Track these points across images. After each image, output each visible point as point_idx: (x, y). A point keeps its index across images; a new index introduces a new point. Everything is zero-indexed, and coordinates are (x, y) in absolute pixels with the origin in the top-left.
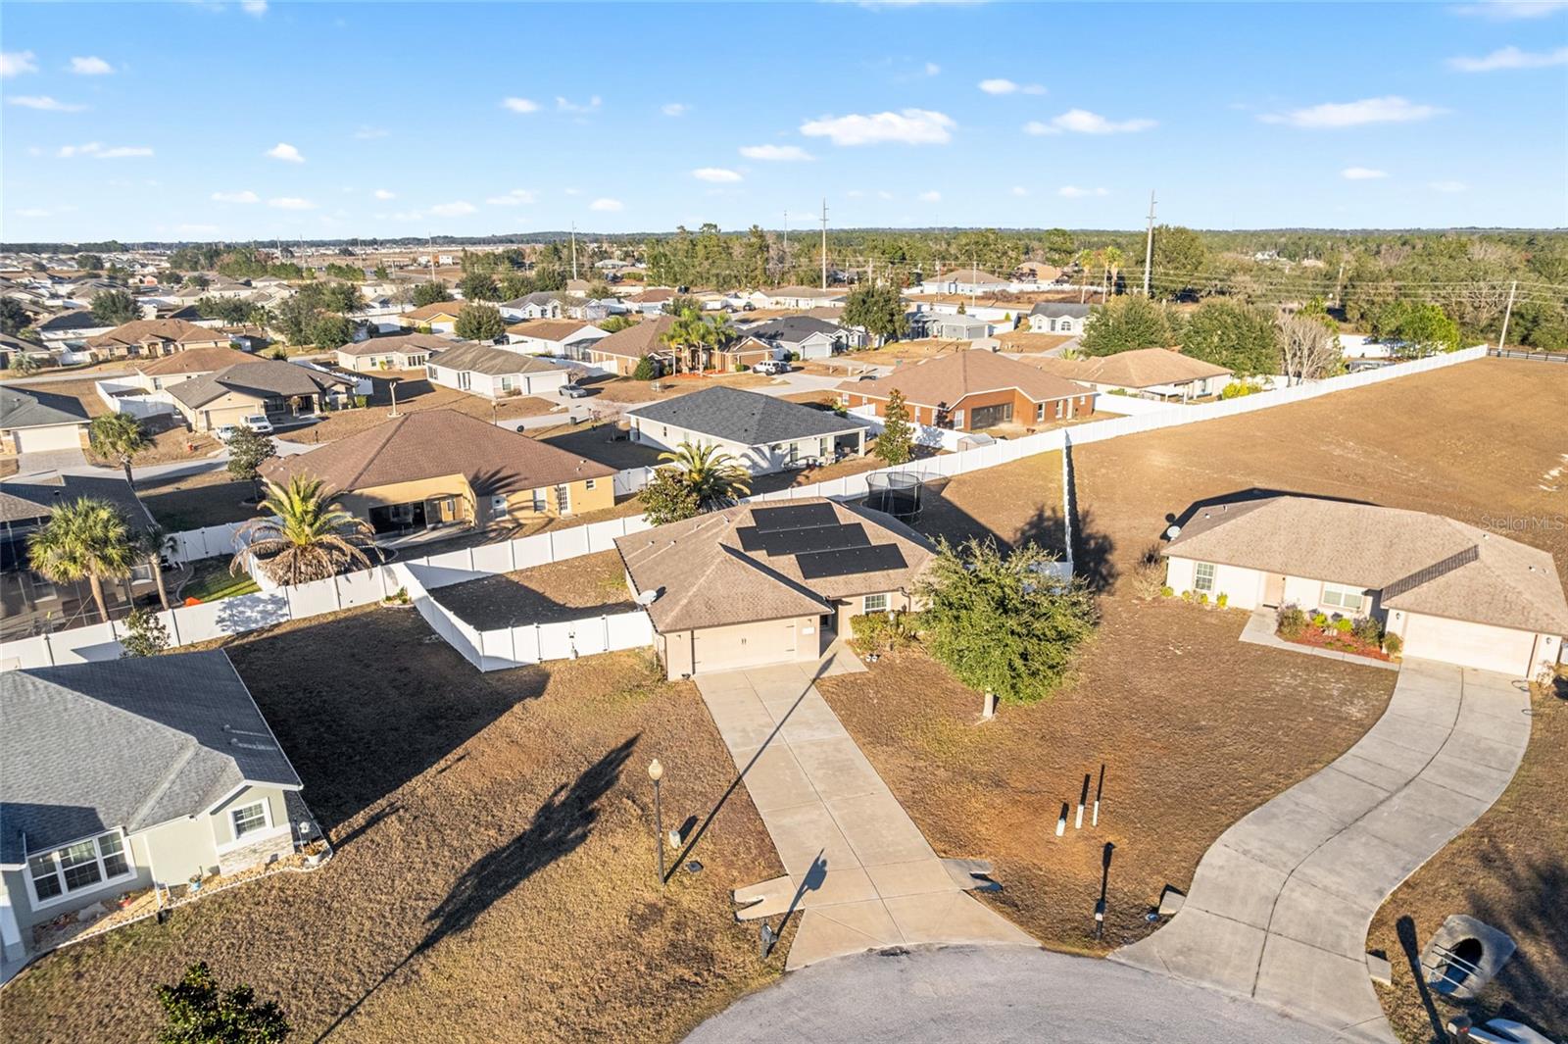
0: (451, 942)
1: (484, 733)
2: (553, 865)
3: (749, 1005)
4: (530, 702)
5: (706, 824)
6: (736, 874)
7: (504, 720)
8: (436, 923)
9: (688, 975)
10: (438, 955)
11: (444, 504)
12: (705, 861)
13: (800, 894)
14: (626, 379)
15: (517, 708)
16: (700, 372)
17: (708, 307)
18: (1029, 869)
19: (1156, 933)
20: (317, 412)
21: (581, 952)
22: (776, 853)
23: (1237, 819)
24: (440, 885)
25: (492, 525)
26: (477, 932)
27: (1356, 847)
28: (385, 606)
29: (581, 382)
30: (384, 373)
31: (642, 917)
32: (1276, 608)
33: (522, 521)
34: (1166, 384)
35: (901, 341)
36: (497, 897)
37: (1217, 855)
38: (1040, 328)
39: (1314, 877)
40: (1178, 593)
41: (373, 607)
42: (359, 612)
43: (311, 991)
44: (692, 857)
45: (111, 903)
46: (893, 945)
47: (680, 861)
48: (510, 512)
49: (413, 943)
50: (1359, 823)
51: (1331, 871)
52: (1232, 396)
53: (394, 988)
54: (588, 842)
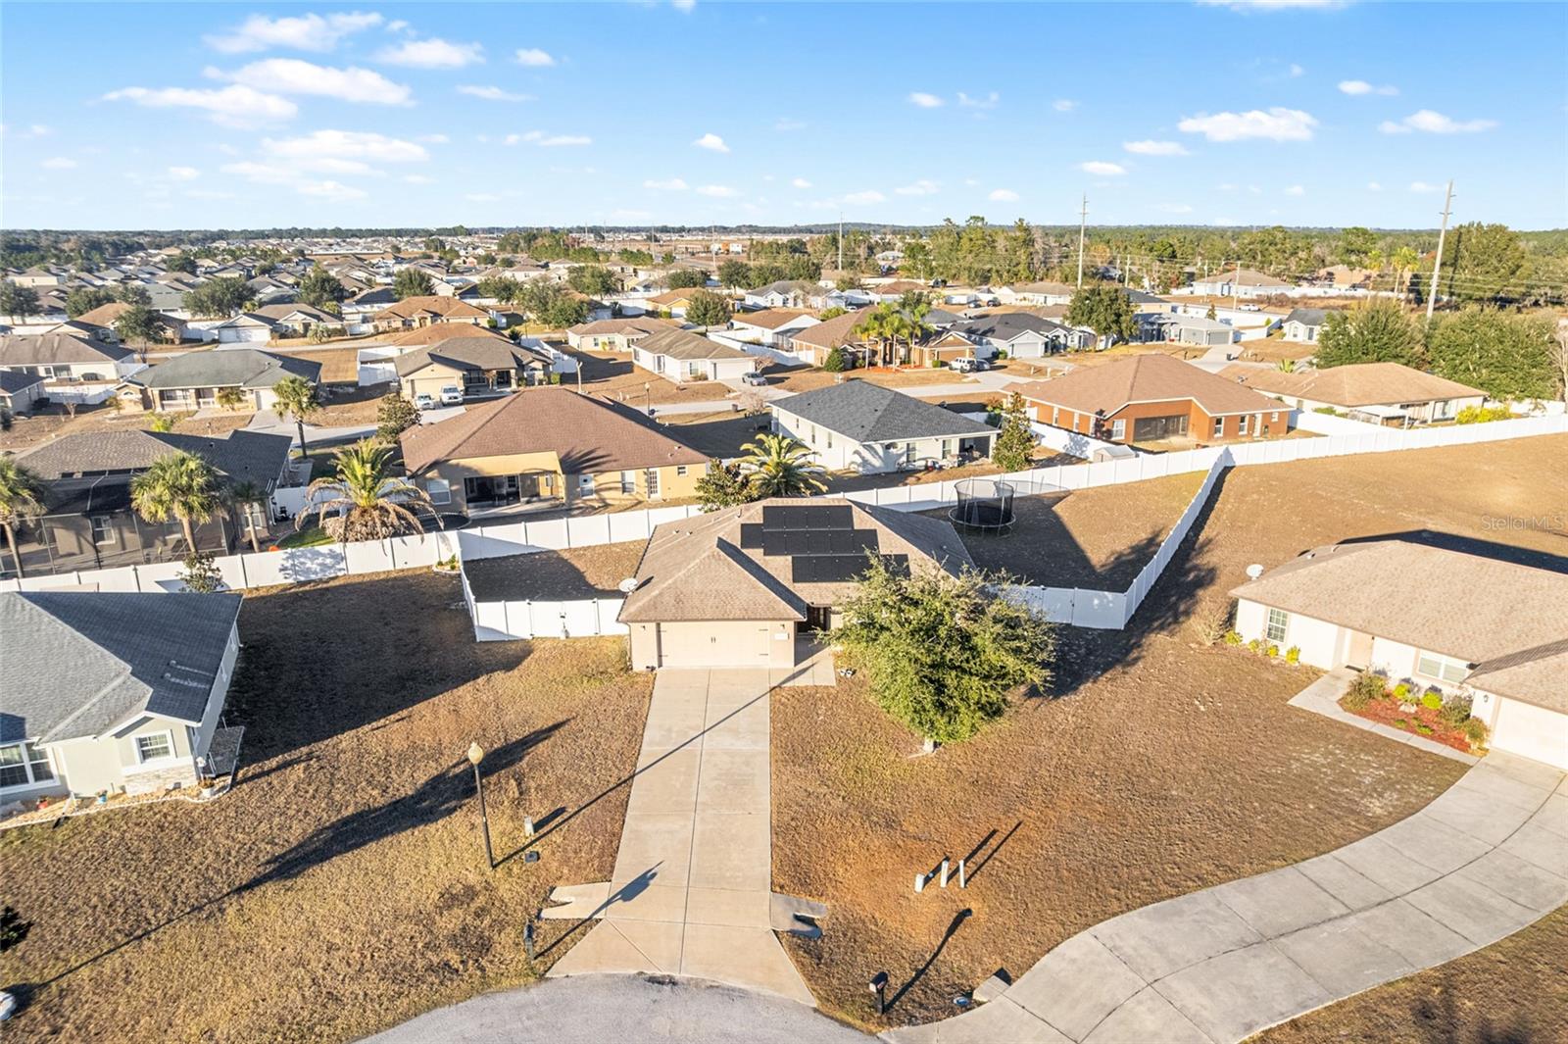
0: (270, 888)
1: (436, 700)
2: (409, 832)
3: (490, 1002)
4: (499, 676)
5: (570, 817)
6: (566, 871)
7: (461, 690)
8: (270, 868)
9: (454, 959)
10: (250, 900)
11: (542, 479)
12: (545, 854)
13: (609, 902)
14: (819, 369)
15: (481, 680)
16: (893, 366)
17: (954, 302)
18: (864, 923)
19: (952, 1019)
20: (514, 387)
21: (377, 918)
22: (614, 858)
23: (1129, 908)
24: (296, 833)
25: (579, 503)
26: (300, 881)
27: (1257, 970)
28: (435, 570)
29: (766, 371)
30: (605, 353)
31: (454, 897)
32: (1359, 671)
33: (609, 501)
34: (1390, 404)
35: (1131, 344)
36: (340, 853)
37: (1080, 946)
38: (1295, 336)
39: (1176, 992)
40: (1246, 640)
41: (425, 570)
42: (410, 573)
43: (122, 911)
44: (537, 848)
45: (29, 804)
46: (666, 973)
47: (523, 849)
48: (597, 492)
49: (237, 883)
50: (1282, 939)
51: (1207, 991)
52: (1467, 422)
53: (193, 923)
54: (453, 816)
